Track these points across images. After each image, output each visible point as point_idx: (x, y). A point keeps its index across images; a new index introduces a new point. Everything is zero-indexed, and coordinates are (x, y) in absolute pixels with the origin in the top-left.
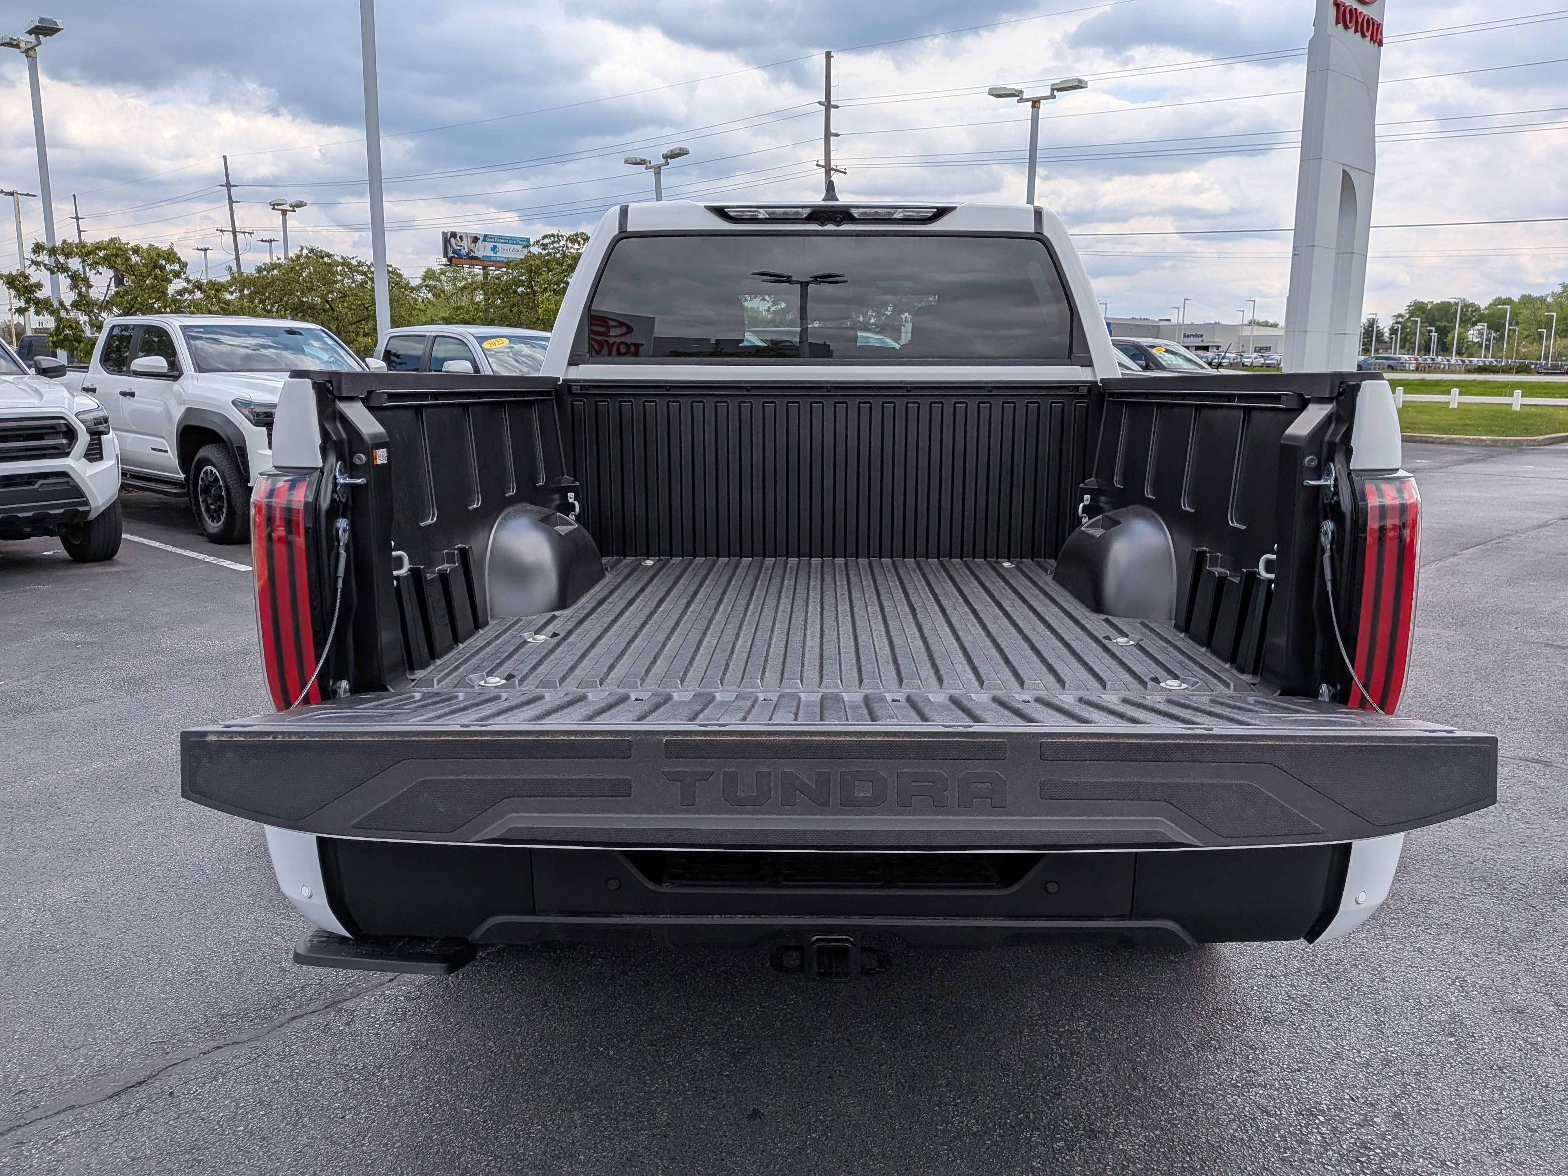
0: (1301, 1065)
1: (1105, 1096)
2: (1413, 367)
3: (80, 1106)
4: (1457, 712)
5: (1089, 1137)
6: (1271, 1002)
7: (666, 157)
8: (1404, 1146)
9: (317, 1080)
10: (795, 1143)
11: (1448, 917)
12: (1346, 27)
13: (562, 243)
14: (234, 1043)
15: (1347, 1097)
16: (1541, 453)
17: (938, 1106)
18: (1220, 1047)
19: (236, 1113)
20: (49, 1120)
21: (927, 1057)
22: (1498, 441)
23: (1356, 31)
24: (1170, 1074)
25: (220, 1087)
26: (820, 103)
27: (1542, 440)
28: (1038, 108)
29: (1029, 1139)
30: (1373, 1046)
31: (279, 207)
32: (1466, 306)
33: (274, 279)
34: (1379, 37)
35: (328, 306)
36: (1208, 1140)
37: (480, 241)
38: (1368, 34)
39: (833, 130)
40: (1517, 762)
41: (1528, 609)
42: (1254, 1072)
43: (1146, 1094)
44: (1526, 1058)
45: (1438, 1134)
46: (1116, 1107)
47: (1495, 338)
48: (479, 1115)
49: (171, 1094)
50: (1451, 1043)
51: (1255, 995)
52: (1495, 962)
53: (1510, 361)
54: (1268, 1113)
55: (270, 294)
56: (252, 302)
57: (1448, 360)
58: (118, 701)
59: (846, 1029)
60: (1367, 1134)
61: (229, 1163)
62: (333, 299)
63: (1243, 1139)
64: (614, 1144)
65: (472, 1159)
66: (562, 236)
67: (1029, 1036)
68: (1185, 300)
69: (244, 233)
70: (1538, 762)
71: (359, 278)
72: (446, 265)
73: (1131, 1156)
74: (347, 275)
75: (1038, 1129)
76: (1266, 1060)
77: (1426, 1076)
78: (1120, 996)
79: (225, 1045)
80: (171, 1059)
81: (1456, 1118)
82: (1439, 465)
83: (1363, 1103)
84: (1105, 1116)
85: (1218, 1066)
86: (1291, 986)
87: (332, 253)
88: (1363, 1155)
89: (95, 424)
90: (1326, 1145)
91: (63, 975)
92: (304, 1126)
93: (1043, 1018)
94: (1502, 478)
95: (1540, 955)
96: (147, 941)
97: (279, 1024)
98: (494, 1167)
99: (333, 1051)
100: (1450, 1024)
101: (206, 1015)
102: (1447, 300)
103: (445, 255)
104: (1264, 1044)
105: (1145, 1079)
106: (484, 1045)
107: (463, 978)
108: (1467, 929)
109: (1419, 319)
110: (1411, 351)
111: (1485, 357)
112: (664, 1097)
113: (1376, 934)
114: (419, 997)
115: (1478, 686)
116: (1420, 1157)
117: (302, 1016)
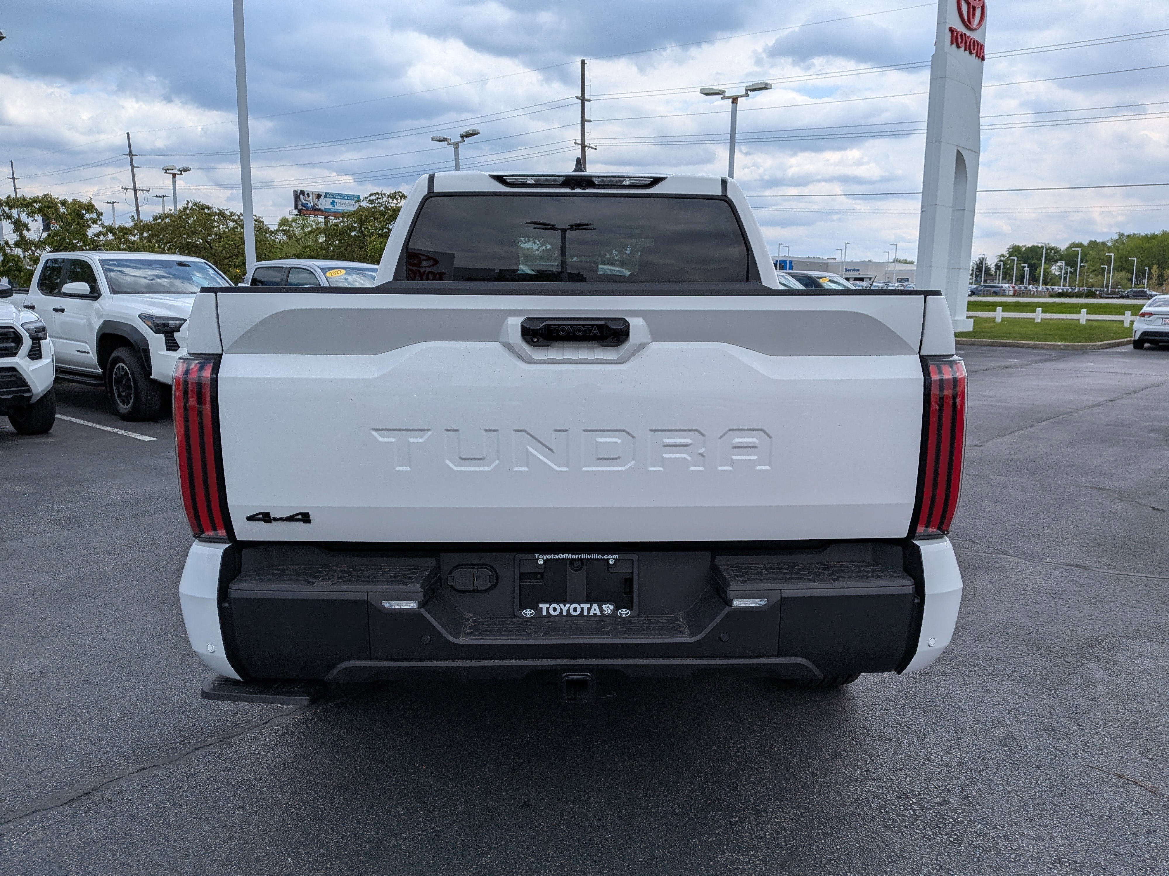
0: (902, 766)
1: (768, 788)
2: (1011, 293)
3: (43, 810)
4: (1025, 534)
5: (755, 814)
6: (884, 726)
7: (462, 136)
8: (969, 817)
9: (214, 789)
10: (553, 822)
11: (1009, 670)
12: (958, 47)
13: (385, 199)
14: (154, 766)
15: (932, 786)
16: (1100, 355)
17: (652, 796)
18: (848, 755)
19: (157, 812)
20: (21, 819)
21: (645, 766)
22: (1069, 346)
23: (965, 50)
24: (813, 773)
25: (145, 795)
26: (577, 97)
27: (1101, 345)
28: (736, 103)
29: (714, 816)
30: (952, 754)
31: (170, 171)
32: (1051, 249)
33: (167, 225)
34: (982, 54)
35: (208, 246)
36: (836, 815)
37: (322, 198)
38: (974, 52)
39: (587, 117)
40: (1065, 567)
41: (1081, 463)
42: (870, 771)
43: (795, 786)
44: (1055, 759)
45: (992, 809)
46: (774, 794)
47: (1071, 272)
48: (331, 810)
49: (110, 800)
50: (1005, 751)
51: (873, 722)
52: (1039, 699)
53: (1081, 289)
54: (878, 797)
55: (163, 236)
56: (151, 242)
57: (1037, 288)
58: (58, 534)
59: (590, 749)
60: (945, 810)
61: (154, 844)
62: (211, 240)
63: (860, 814)
64: (427, 826)
65: (327, 838)
66: (385, 194)
67: (716, 750)
68: (846, 244)
69: (143, 190)
70: (1079, 566)
71: (231, 224)
72: (296, 215)
73: (783, 826)
74: (222, 222)
75: (721, 810)
76: (878, 763)
77: (987, 772)
78: (780, 724)
79: (147, 768)
80: (109, 777)
81: (1005, 798)
82: (1026, 363)
83: (943, 790)
84: (767, 801)
85: (845, 768)
86: (898, 715)
87: (210, 206)
88: (941, 823)
89: (36, 332)
90: (916, 816)
91: (27, 723)
92: (206, 819)
93: (727, 739)
94: (1070, 372)
95: (1071, 694)
96: (88, 699)
97: (185, 753)
98: (342, 842)
99: (226, 770)
100: (1005, 739)
101: (132, 748)
102: (1036, 244)
103: (296, 207)
104: (877, 753)
105: (795, 777)
106: (334, 764)
107: (318, 720)
108: (1021, 677)
109: (1015, 258)
110: (1010, 281)
111: (1064, 286)
112: (462, 796)
113: (959, 681)
114: (287, 733)
115: (1042, 516)
116: (979, 823)
117: (203, 747)
